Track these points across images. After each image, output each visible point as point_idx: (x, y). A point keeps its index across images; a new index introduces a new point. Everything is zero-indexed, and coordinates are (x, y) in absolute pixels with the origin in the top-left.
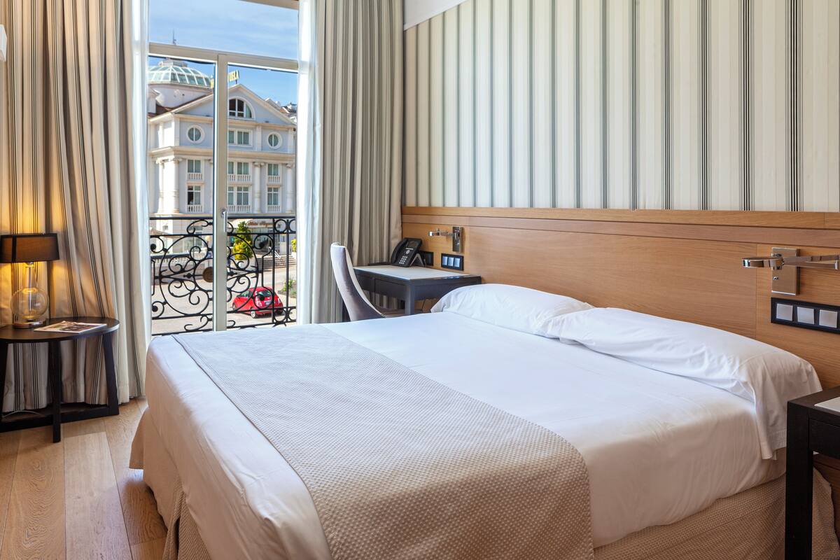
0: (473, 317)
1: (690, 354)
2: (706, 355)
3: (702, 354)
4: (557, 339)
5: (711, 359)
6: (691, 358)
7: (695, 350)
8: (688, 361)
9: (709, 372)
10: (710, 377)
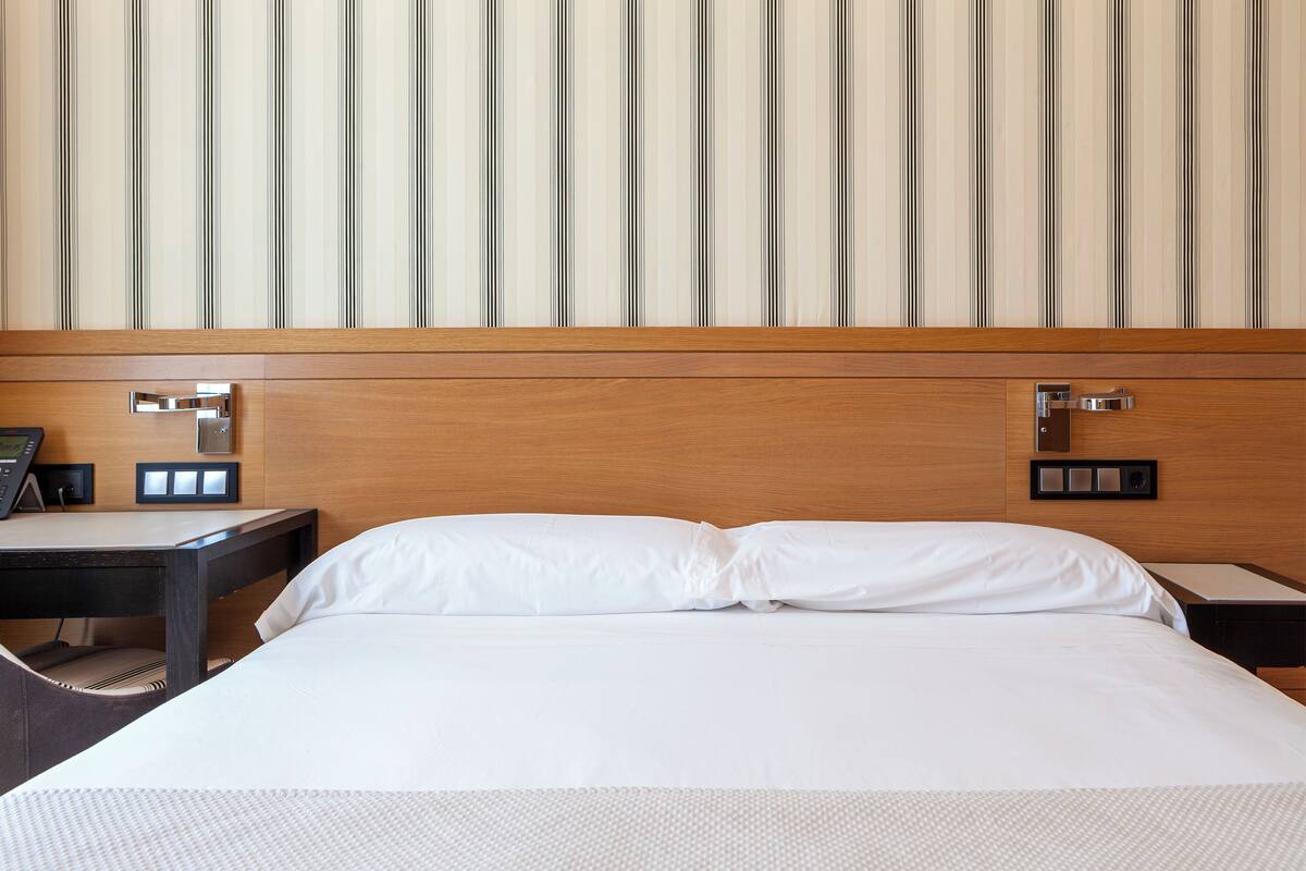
0: (447, 609)
1: (1057, 570)
2: (1083, 564)
3: (1076, 564)
4: (740, 606)
5: (1095, 567)
6: (1062, 576)
7: (1062, 560)
8: (1059, 581)
9: (1100, 591)
10: (1105, 599)
